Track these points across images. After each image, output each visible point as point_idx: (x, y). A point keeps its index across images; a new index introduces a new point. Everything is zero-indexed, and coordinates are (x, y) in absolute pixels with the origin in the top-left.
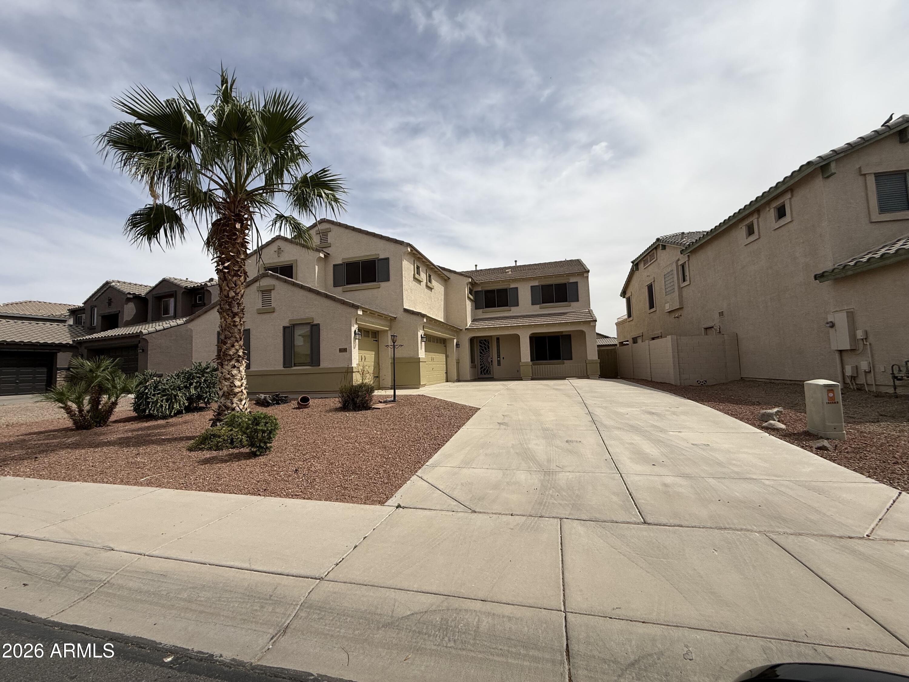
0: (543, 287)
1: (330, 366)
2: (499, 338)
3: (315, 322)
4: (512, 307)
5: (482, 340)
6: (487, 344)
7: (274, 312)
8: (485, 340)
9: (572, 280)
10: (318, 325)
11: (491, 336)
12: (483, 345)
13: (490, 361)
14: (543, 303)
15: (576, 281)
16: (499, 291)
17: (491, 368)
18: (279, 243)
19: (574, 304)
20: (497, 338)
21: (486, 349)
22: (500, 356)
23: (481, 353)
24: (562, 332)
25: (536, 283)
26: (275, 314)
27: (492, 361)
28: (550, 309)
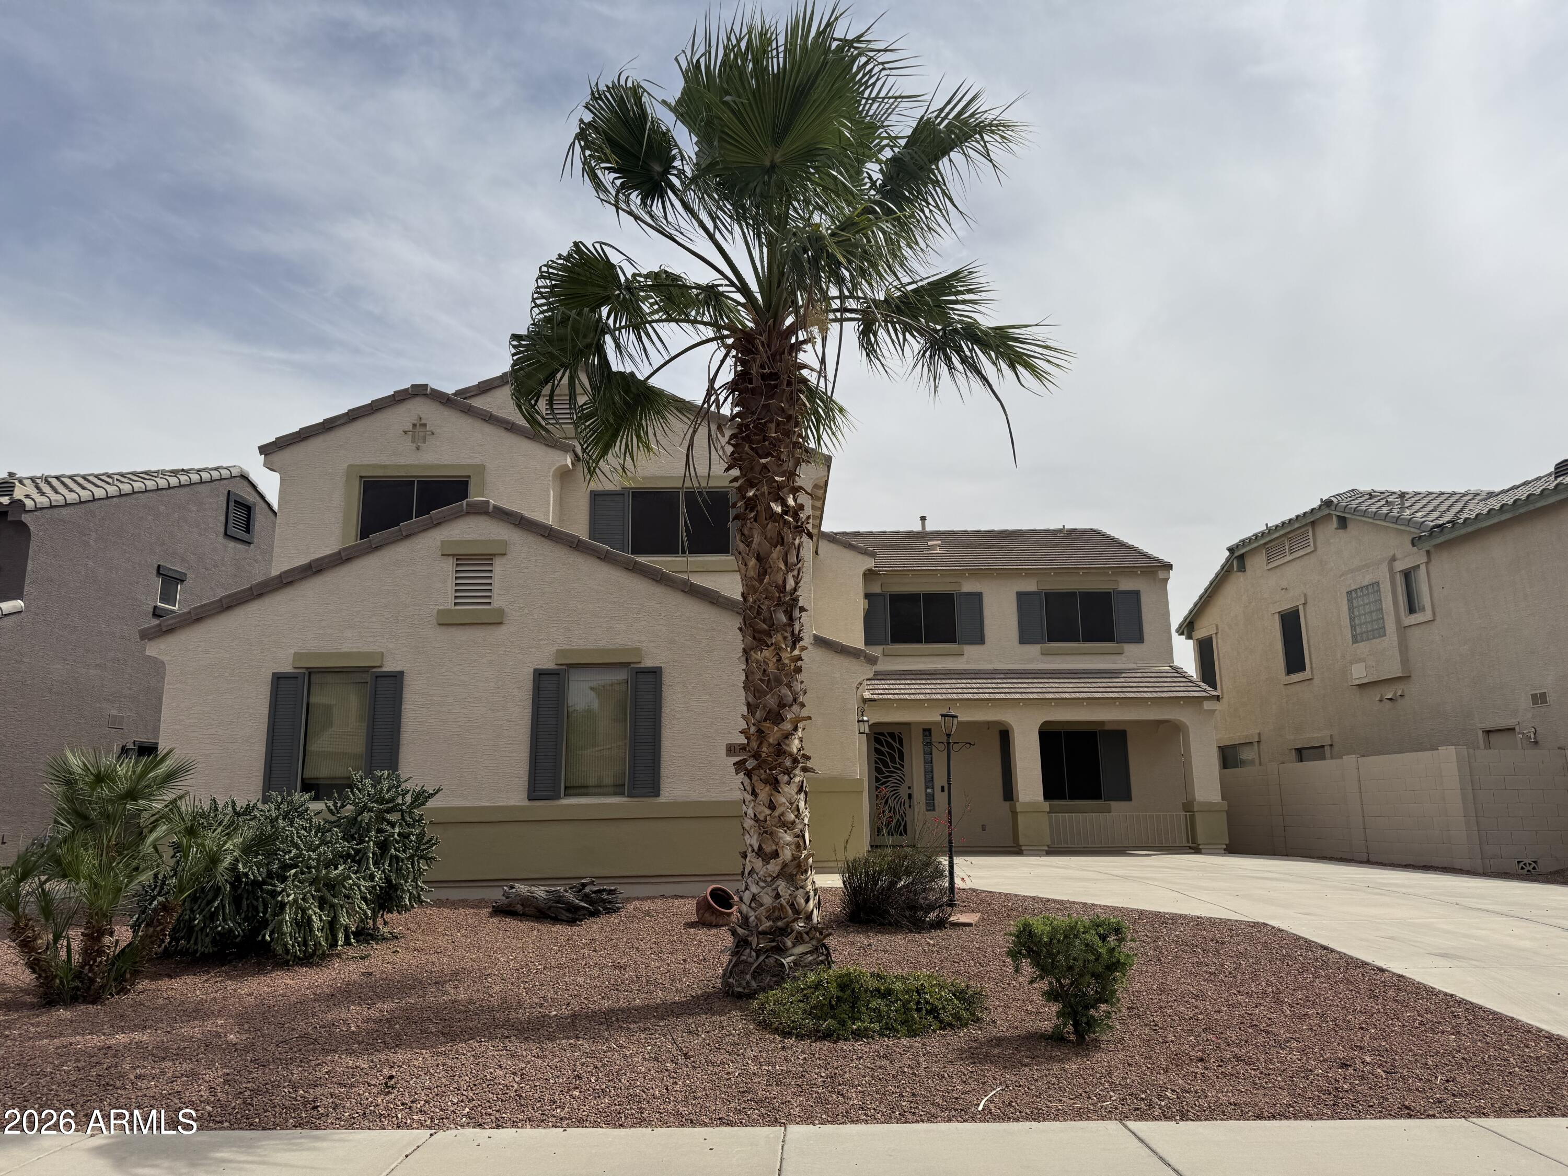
0: (1051, 597)
1: (694, 796)
2: (929, 730)
3: (648, 663)
4: (964, 646)
5: (882, 734)
6: (896, 745)
7: (501, 623)
8: (892, 735)
9: (1126, 585)
10: (656, 673)
11: (908, 725)
12: (885, 749)
13: (906, 797)
14: (1051, 639)
15: (1135, 589)
16: (931, 598)
17: (908, 819)
18: (420, 408)
19: (1131, 649)
20: (924, 730)
21: (893, 760)
22: (932, 780)
23: (878, 770)
24: (1102, 723)
25: (1030, 586)
26: (503, 630)
27: (910, 796)
28: (1068, 658)
